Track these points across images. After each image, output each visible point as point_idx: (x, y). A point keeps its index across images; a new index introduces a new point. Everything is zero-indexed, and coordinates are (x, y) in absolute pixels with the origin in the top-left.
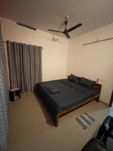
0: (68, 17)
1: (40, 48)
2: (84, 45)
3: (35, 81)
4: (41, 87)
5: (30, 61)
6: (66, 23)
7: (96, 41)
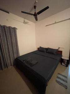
0: (37, 1)
1: (15, 29)
2: (47, 26)
3: (14, 56)
4: (21, 61)
5: (7, 40)
6: (35, 7)
7: (54, 22)
